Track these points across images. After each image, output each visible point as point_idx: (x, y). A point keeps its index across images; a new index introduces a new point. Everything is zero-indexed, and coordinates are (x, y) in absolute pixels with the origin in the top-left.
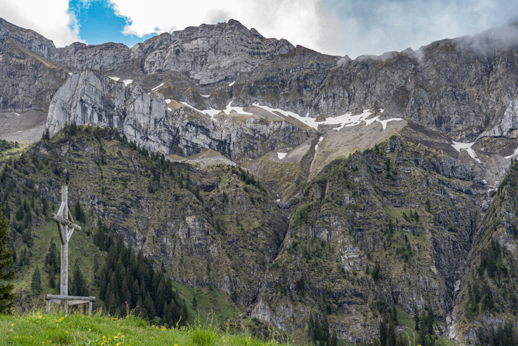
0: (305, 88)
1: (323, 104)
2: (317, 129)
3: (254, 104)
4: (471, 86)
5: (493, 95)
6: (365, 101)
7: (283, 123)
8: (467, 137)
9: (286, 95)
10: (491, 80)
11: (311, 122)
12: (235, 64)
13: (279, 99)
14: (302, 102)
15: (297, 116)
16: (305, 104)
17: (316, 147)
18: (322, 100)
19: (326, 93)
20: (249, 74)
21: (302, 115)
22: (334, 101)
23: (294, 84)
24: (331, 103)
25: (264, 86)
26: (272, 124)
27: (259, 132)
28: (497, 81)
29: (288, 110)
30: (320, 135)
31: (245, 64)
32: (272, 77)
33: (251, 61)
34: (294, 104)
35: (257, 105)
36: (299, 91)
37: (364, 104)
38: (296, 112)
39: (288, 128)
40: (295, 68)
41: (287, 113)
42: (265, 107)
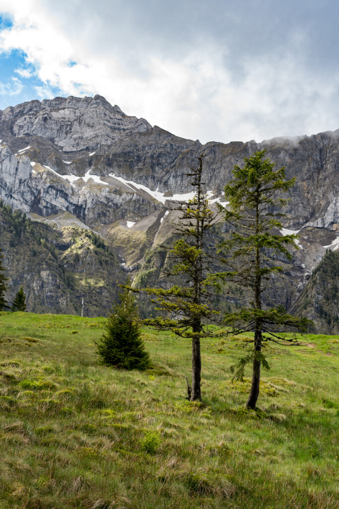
0: (158, 165)
1: (172, 181)
2: (164, 203)
3: (110, 175)
4: (303, 180)
5: (320, 191)
6: (209, 183)
7: (135, 195)
8: (294, 225)
9: (140, 170)
10: (320, 177)
11: (159, 197)
12: (97, 136)
13: (133, 172)
14: (153, 178)
15: (147, 190)
16: (156, 179)
17: (162, 220)
18: (171, 178)
19: (176, 172)
20: (109, 147)
21: (152, 190)
22: (182, 180)
23: (148, 161)
24: (179, 182)
25: (121, 159)
26: (124, 195)
27: (112, 201)
28: (325, 179)
29: (140, 183)
30: (166, 209)
31: (106, 137)
32: (129, 152)
33: (111, 135)
34: (147, 179)
35: (113, 176)
36: (152, 167)
37: (208, 186)
38: (147, 186)
39: (138, 200)
40: (151, 145)
41: (139, 186)
42: (120, 179)
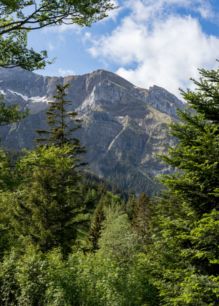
0: (26, 85)
1: (31, 92)
2: (27, 101)
3: (8, 90)
4: (77, 93)
5: (82, 97)
6: (44, 93)
7: (16, 99)
8: (72, 109)
9: (19, 87)
10: (83, 92)
11: (26, 98)
12: (3, 74)
13: (17, 88)
14: (24, 90)
15: (21, 95)
16: (25, 91)
17: (25, 108)
18: (31, 91)
19: (33, 88)
20: (8, 78)
21: (24, 95)
22: (35, 91)
23: (23, 84)
24: (34, 92)
25: (12, 83)
26: (12, 99)
27: (7, 101)
29: (19, 93)
30: (27, 104)
31: (7, 74)
32: (15, 80)
33: (9, 73)
34: (21, 91)
35: (9, 90)
36: (24, 86)
37: (44, 94)
38: (22, 94)
39: (17, 101)
40: (24, 77)
41: (18, 94)
42: (11, 91)
